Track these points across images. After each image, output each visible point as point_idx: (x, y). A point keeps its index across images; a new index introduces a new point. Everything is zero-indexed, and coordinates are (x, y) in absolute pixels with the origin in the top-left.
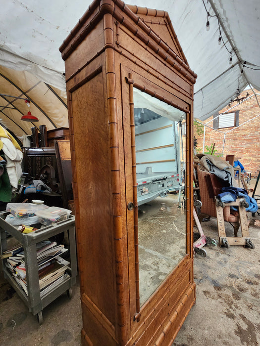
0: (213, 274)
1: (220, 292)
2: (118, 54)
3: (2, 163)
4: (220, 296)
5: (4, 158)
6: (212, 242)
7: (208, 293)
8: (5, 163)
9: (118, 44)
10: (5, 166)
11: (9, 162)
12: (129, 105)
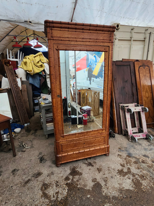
0: (134, 151)
1: (127, 158)
2: (52, 40)
3: (44, 75)
4: (125, 159)
5: (45, 73)
6: (150, 138)
7: (121, 156)
8: (45, 76)
9: (52, 37)
10: (45, 77)
11: (47, 75)
12: (58, 59)
